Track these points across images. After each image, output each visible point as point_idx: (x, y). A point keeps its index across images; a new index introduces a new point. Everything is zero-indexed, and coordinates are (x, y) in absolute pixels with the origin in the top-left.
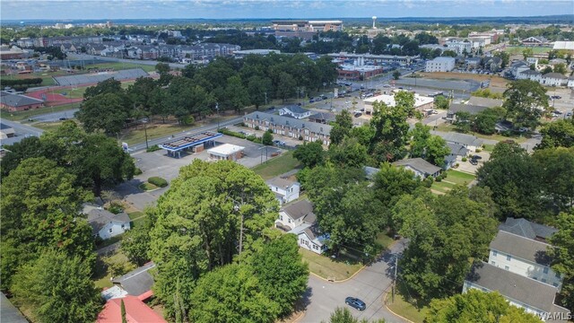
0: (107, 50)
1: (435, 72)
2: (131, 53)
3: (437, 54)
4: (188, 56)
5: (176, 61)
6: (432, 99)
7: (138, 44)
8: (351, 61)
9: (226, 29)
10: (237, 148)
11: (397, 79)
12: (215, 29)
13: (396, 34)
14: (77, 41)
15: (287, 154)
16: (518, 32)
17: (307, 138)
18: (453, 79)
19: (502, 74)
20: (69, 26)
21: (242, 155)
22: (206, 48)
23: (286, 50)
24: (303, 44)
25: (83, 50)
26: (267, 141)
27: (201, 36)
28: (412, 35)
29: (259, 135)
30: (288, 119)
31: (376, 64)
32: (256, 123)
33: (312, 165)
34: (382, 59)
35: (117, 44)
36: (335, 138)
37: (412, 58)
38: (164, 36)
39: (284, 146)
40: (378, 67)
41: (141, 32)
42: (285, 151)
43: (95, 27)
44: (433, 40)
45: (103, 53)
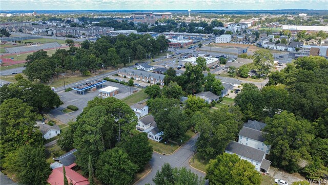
0: (35, 31)
1: (221, 43)
2: (50, 33)
3: (222, 33)
4: (84, 34)
5: (77, 37)
6: (218, 59)
7: (53, 27)
8: (175, 37)
9: (105, 17)
10: (115, 89)
11: (200, 47)
12: (99, 17)
13: (201, 20)
14: (16, 25)
15: (141, 91)
16: (266, 19)
17: (152, 82)
18: (230, 47)
19: (255, 44)
20: (9, 15)
21: (117, 92)
22: (94, 29)
23: (140, 30)
24: (150, 27)
25: (21, 31)
26: (131, 84)
27: (91, 22)
28: (209, 22)
29: (127, 81)
30: (142, 72)
31: (190, 39)
32: (125, 74)
33: (155, 96)
34: (193, 35)
35: (41, 27)
36: (166, 82)
37: (209, 35)
38: (68, 22)
39: (140, 87)
40: (191, 41)
41: (55, 19)
42: (140, 89)
43: (26, 16)
44: (221, 25)
45: (33, 32)
